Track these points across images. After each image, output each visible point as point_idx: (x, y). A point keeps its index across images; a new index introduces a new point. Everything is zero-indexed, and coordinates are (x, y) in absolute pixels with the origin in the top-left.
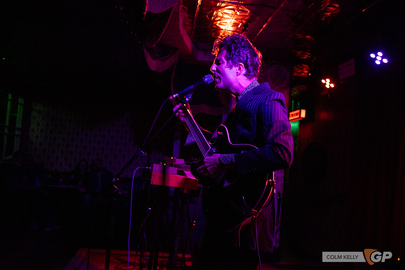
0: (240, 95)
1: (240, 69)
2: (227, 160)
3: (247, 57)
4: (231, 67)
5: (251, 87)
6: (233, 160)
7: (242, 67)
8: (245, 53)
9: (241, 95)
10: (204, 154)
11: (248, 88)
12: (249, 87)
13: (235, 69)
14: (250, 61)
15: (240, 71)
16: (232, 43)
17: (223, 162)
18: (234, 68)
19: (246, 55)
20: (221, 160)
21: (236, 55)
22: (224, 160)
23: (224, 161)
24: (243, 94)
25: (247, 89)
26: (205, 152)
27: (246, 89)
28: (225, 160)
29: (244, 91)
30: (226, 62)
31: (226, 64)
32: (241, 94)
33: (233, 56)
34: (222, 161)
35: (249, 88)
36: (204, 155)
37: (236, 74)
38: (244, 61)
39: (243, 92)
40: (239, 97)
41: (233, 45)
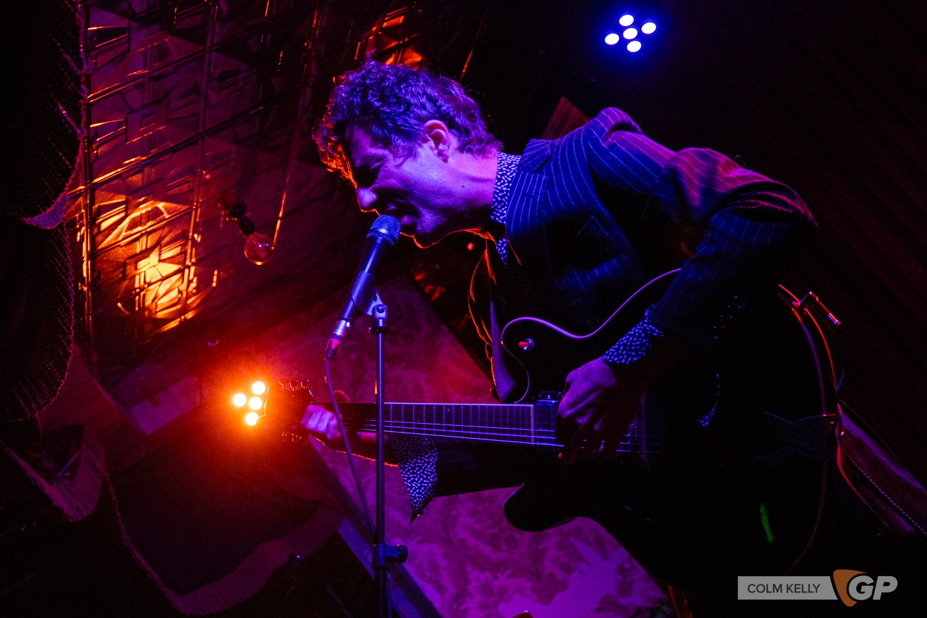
0: (494, 210)
1: (438, 139)
2: (636, 346)
3: (430, 98)
4: (411, 154)
5: (507, 168)
6: (653, 331)
7: (441, 131)
8: (419, 93)
9: (496, 207)
10: (524, 439)
11: (503, 175)
12: (501, 170)
13: (426, 151)
14: (447, 101)
15: (444, 144)
16: (364, 96)
17: (626, 360)
18: (420, 150)
19: (425, 93)
20: (614, 362)
21: (399, 115)
22: (624, 353)
23: (628, 356)
24: (501, 197)
25: (501, 179)
26: (523, 433)
27: (499, 180)
28: (628, 351)
29: (496, 189)
30: (386, 152)
31: (391, 157)
32: (494, 203)
33: (394, 122)
34: (620, 360)
35: (505, 174)
36: (529, 440)
37: (439, 160)
38: (431, 113)
39: (497, 194)
40: (496, 216)
41: (371, 94)
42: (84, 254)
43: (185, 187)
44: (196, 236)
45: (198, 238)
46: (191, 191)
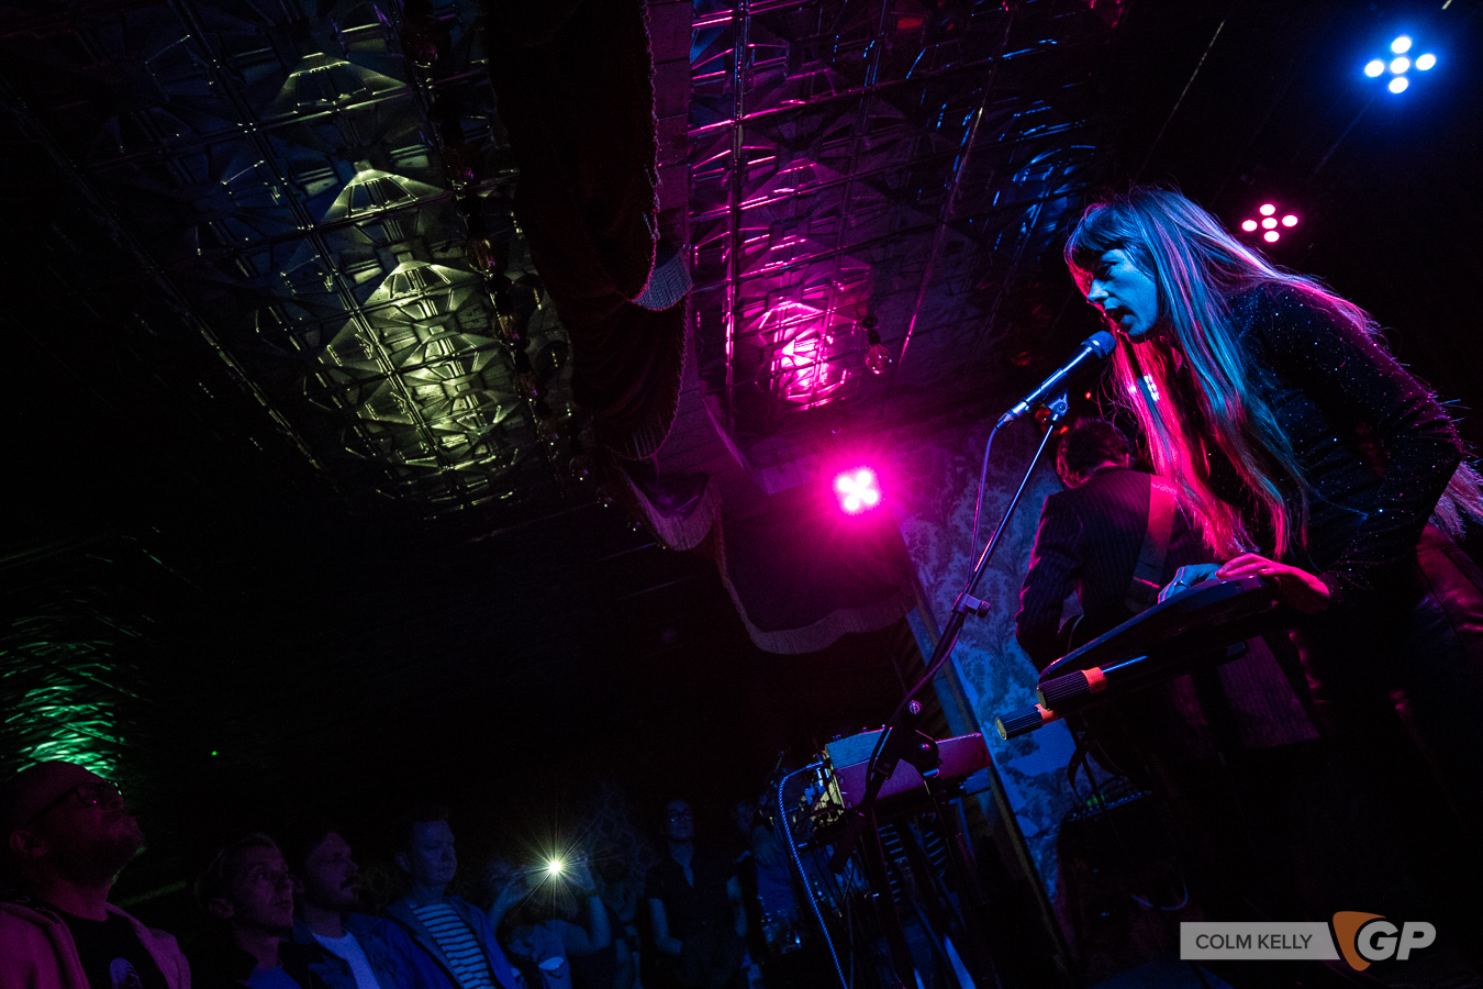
42: (728, 335)
43: (821, 294)
44: (828, 337)
45: (830, 340)
46: (825, 298)
